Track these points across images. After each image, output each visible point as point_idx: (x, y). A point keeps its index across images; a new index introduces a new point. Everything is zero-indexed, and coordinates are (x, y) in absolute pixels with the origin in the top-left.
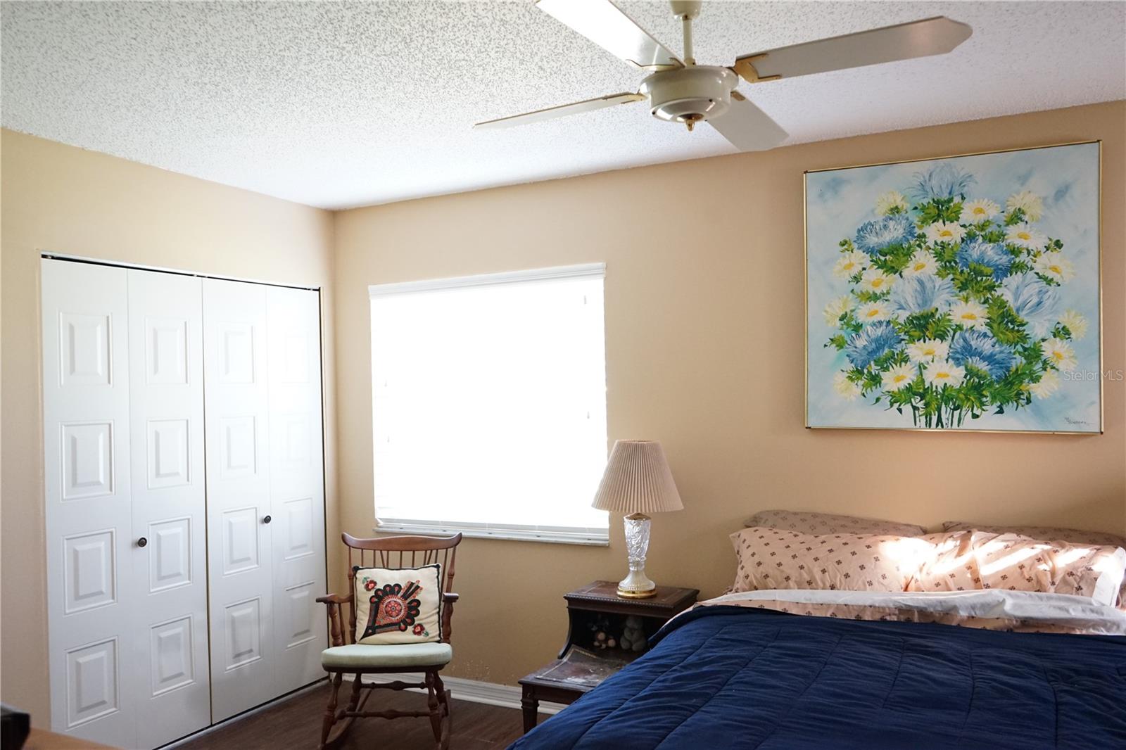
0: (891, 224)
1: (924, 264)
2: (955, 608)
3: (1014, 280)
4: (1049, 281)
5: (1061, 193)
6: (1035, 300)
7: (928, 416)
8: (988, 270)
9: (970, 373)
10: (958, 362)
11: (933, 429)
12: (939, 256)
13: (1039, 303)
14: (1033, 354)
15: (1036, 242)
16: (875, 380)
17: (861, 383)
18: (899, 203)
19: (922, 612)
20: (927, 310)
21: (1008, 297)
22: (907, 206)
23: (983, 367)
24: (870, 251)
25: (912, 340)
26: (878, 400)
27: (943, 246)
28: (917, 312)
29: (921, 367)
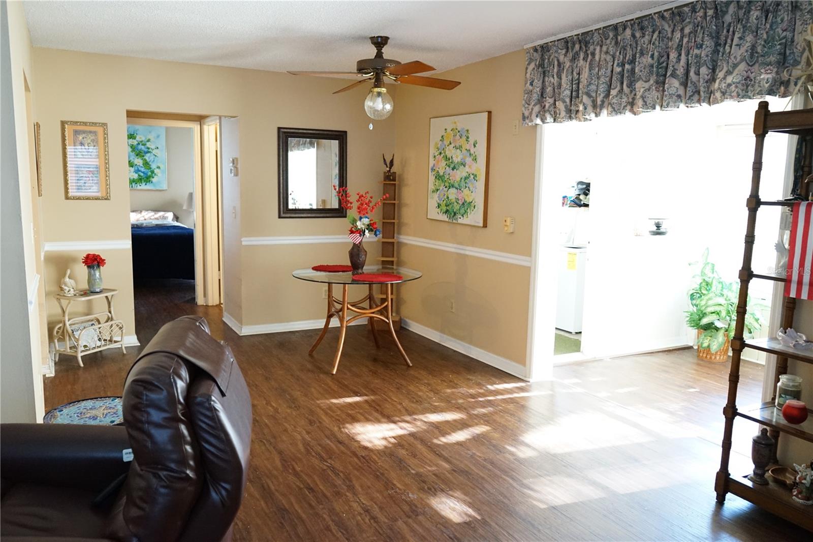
2: (143, 224)
3: (148, 155)
4: (156, 156)
5: (158, 136)
6: (153, 160)
8: (143, 152)
9: (139, 175)
10: (136, 173)
12: (131, 147)
13: (154, 161)
14: (153, 172)
15: (153, 147)
19: (137, 225)
21: (147, 158)
23: (142, 174)
27: (132, 145)
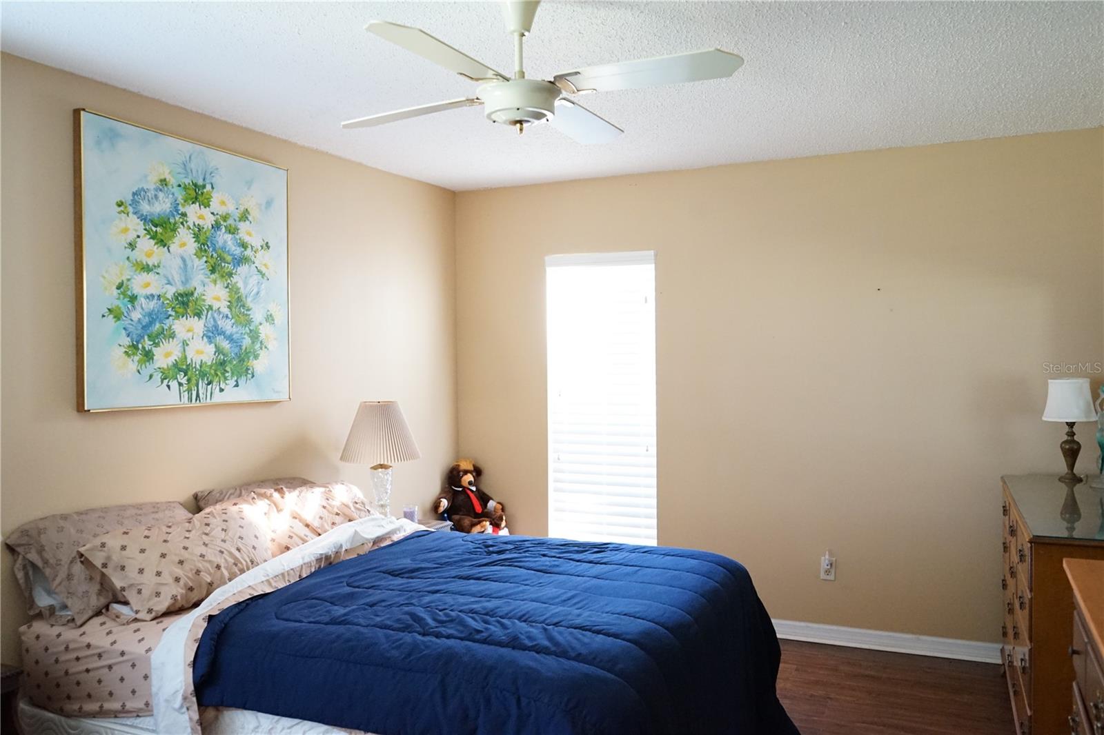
0: (161, 195)
1: (184, 242)
3: (243, 269)
4: (262, 275)
5: (269, 204)
6: (255, 290)
7: (189, 390)
8: (229, 258)
9: (218, 350)
10: (210, 341)
11: (194, 403)
12: (196, 236)
13: (258, 293)
14: (254, 336)
15: (257, 240)
16: (148, 356)
17: (136, 358)
18: (168, 177)
20: (189, 288)
21: (240, 285)
22: (172, 181)
23: (226, 345)
24: (144, 219)
25: (177, 317)
26: (151, 377)
27: (199, 228)
28: (181, 289)
29: (185, 344)
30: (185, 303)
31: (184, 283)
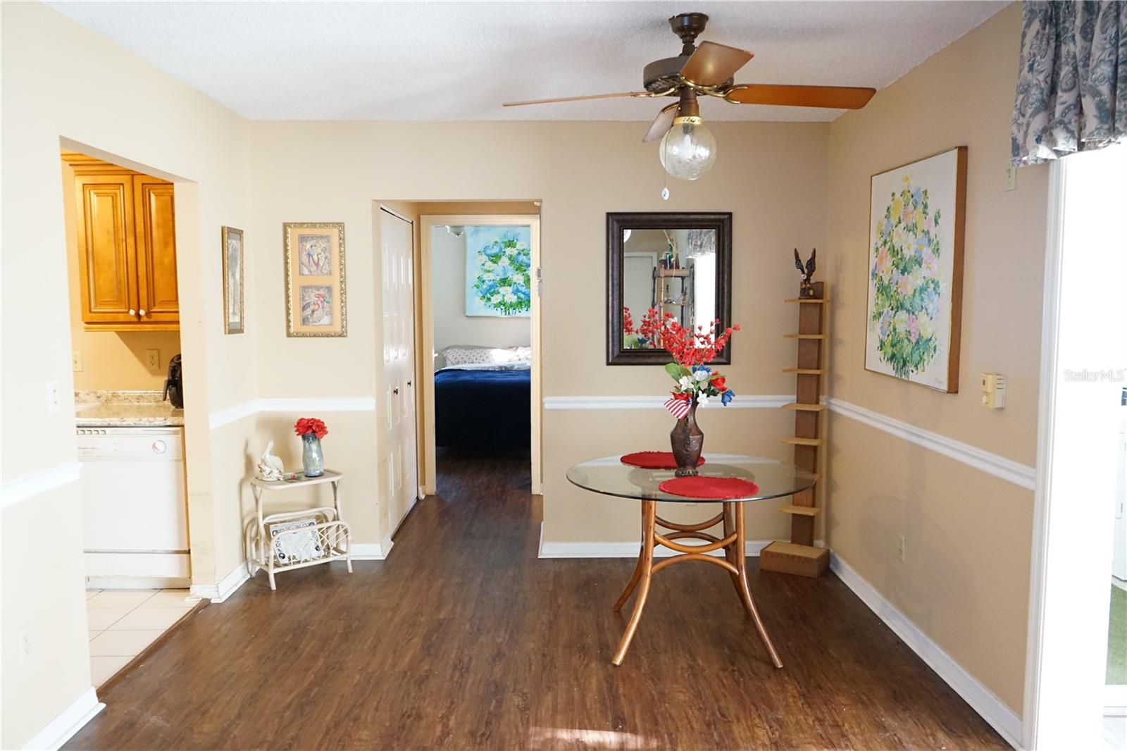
0: (495, 247)
1: (505, 261)
7: (505, 311)
8: (524, 265)
9: (519, 298)
10: (515, 294)
11: (507, 316)
12: (510, 259)
16: (489, 299)
17: (484, 300)
18: (498, 240)
20: (506, 276)
21: (529, 274)
22: (500, 241)
23: (522, 296)
24: (487, 255)
25: (501, 286)
26: (490, 306)
27: (511, 256)
28: (503, 277)
29: (504, 296)
30: (505, 282)
31: (505, 274)
